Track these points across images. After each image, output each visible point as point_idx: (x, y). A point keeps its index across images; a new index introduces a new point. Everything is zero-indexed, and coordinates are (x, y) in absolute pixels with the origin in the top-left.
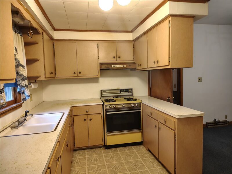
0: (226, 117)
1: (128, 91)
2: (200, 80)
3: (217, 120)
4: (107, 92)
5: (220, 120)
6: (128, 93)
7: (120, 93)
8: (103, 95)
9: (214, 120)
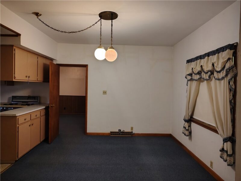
0: (132, 128)
1: (35, 98)
2: (105, 93)
3: (122, 131)
4: (17, 97)
5: (125, 131)
6: (35, 100)
7: (28, 100)
8: (13, 100)
9: (119, 130)
